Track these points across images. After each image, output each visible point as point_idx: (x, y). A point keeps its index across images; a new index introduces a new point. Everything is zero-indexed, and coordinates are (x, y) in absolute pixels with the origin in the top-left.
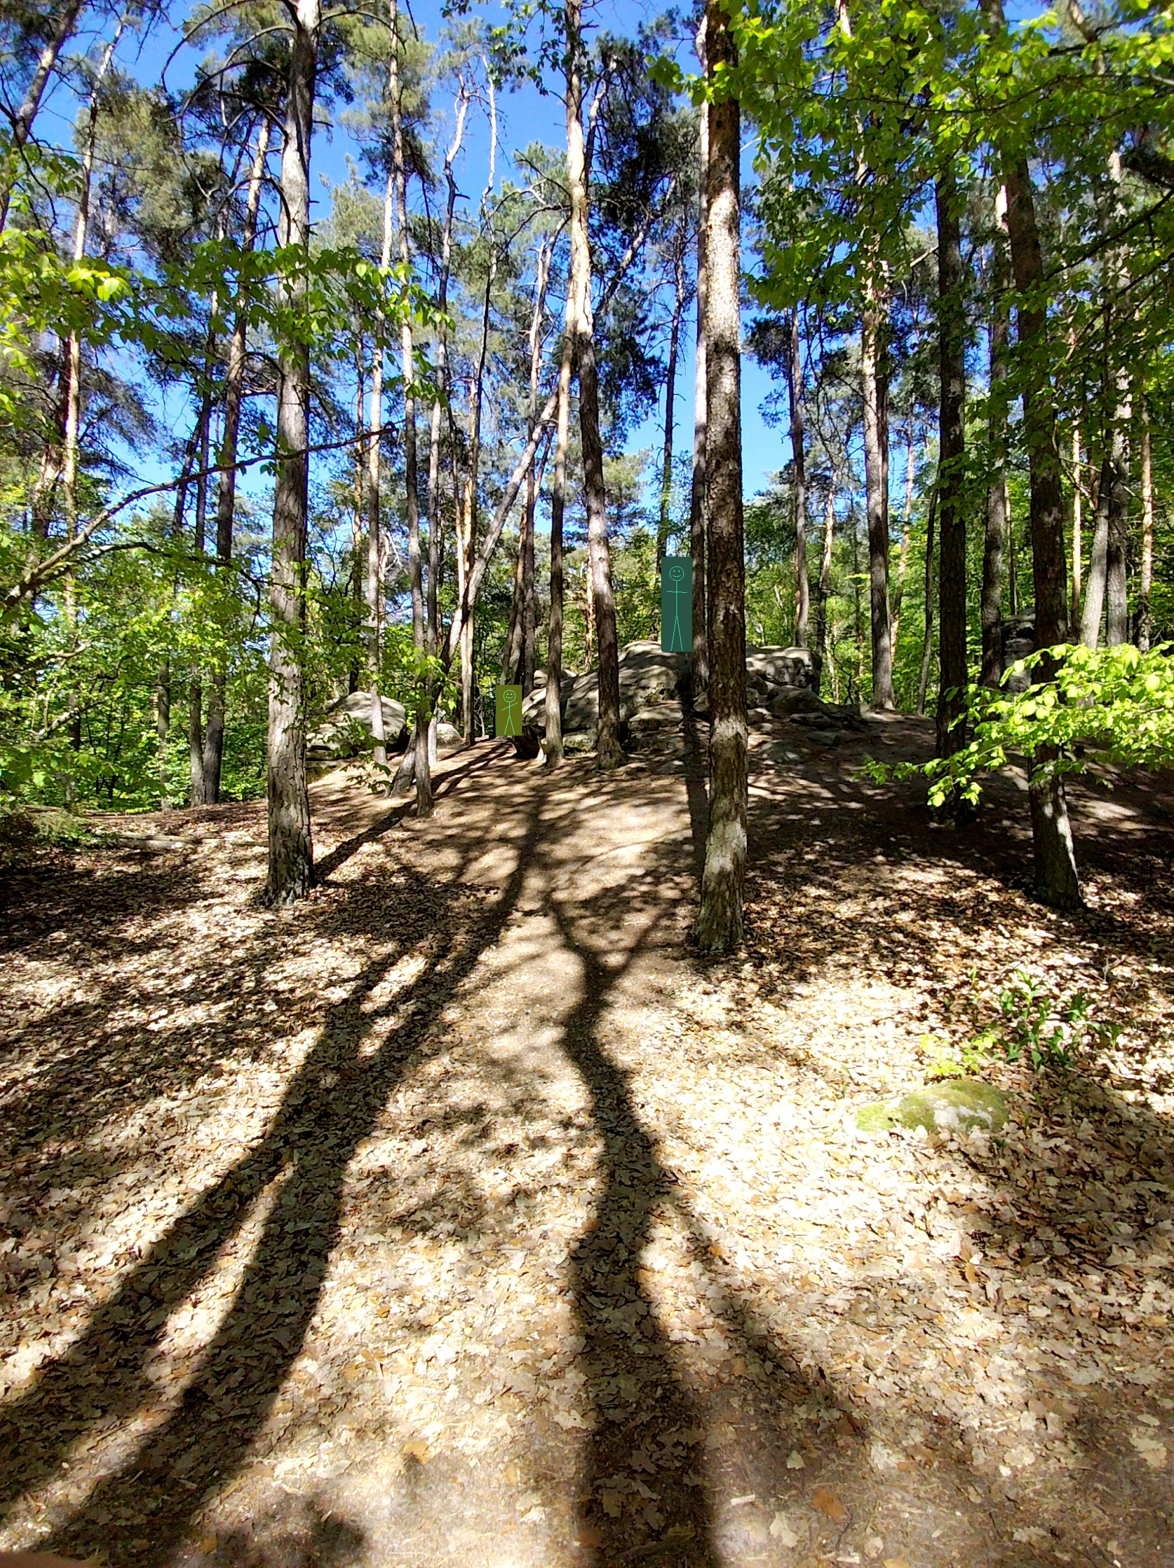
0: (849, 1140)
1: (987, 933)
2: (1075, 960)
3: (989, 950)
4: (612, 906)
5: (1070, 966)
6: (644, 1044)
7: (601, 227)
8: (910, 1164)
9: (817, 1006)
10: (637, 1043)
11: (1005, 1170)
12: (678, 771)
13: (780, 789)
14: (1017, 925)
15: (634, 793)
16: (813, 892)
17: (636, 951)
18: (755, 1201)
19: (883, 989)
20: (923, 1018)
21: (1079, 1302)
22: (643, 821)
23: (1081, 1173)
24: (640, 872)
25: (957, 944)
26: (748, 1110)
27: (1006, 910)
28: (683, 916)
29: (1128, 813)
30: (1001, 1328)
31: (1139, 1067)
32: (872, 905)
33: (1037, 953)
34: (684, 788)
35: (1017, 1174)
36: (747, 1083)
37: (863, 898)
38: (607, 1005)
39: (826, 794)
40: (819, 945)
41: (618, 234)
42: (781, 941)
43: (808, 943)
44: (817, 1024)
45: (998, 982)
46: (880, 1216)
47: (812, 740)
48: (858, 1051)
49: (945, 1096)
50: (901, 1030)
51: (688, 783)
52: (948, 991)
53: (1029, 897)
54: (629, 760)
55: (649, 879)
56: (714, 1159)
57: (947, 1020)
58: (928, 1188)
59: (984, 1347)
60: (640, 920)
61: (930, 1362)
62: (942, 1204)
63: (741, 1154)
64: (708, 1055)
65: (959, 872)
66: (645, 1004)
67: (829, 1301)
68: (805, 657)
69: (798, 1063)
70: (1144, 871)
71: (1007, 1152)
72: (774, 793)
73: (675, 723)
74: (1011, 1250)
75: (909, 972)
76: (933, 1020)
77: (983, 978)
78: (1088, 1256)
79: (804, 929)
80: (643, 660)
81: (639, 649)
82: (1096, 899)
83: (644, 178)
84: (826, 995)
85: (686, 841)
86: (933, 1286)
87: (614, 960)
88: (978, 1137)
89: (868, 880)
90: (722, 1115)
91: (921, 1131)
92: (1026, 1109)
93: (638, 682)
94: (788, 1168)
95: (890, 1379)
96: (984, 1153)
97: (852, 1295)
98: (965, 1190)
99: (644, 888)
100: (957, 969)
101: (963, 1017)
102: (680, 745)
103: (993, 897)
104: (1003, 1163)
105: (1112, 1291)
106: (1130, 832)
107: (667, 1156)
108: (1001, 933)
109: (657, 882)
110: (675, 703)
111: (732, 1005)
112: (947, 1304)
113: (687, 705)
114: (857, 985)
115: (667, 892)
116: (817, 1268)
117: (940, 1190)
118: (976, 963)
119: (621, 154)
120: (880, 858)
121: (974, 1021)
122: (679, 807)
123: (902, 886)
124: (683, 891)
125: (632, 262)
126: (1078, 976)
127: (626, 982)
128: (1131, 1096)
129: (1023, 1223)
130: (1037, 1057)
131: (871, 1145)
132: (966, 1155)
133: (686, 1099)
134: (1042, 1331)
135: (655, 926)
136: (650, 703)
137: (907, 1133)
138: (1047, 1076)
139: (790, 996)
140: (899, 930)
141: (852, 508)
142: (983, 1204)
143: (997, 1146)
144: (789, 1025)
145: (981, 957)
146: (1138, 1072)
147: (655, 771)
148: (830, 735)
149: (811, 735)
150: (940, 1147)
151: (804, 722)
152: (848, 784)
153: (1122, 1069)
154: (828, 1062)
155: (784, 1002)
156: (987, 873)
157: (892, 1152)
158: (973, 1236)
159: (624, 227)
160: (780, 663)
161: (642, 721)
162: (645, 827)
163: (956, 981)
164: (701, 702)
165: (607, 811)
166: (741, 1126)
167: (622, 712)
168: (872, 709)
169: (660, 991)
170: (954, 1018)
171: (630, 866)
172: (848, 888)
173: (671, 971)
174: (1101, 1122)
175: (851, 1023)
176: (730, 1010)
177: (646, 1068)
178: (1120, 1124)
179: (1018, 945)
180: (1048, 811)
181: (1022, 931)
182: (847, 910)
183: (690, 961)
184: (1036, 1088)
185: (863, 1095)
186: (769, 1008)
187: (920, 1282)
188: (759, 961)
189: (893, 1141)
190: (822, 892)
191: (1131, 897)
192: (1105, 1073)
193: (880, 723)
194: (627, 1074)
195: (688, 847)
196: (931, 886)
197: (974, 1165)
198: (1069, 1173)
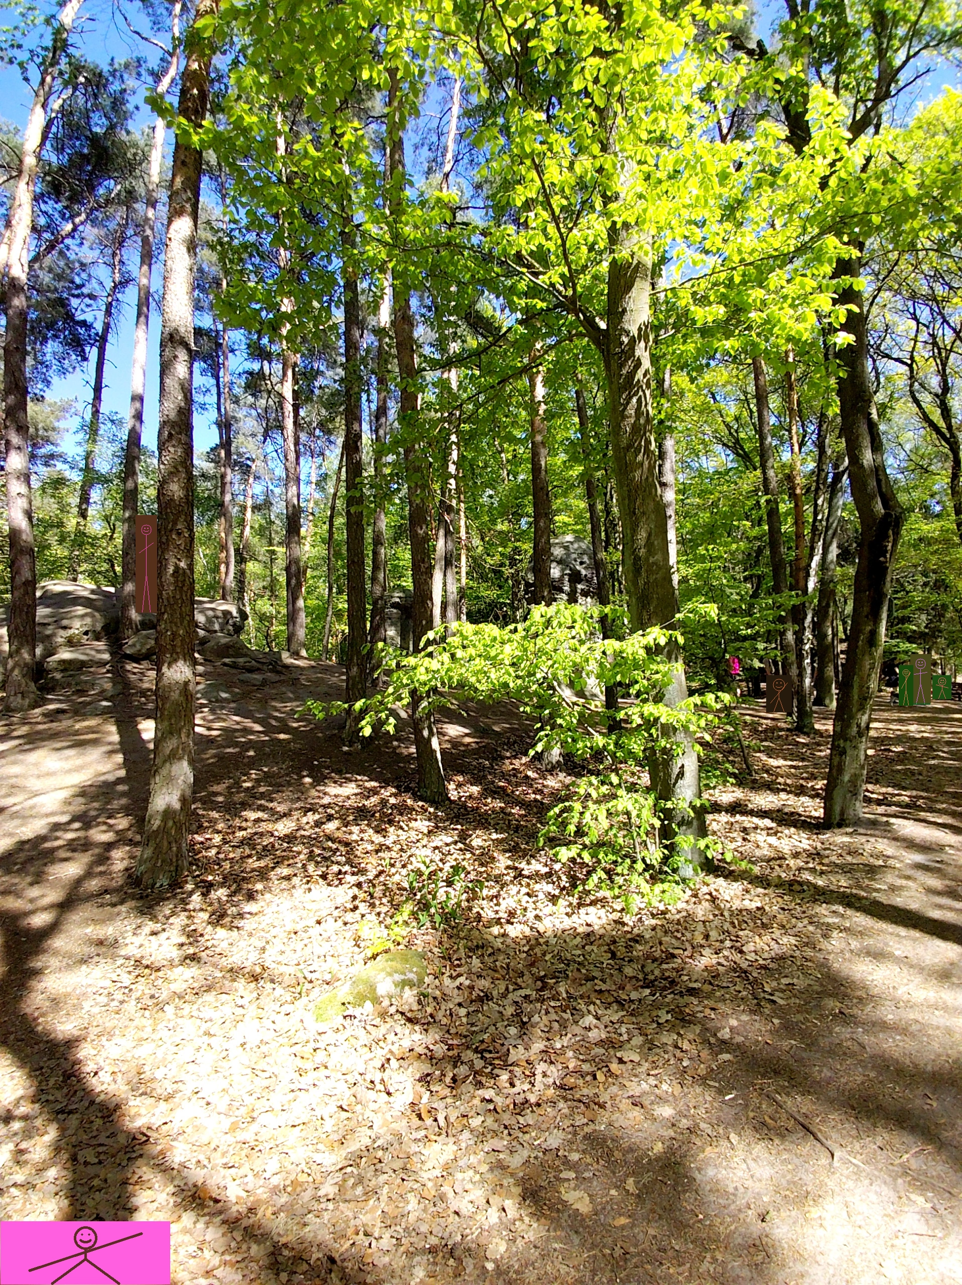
0: (312, 1035)
1: (391, 829)
2: (449, 840)
3: (394, 842)
4: (30, 860)
5: (447, 845)
6: (86, 1005)
7: (42, 195)
8: (364, 1038)
9: (265, 920)
10: (77, 1007)
11: (431, 1016)
12: (105, 712)
13: (217, 725)
14: (410, 819)
15: (54, 736)
16: (252, 815)
17: (66, 906)
18: (234, 1128)
19: (320, 890)
20: (356, 908)
21: (499, 1101)
22: (67, 765)
23: (480, 999)
24: (64, 819)
25: (373, 842)
26: (212, 1041)
27: (402, 809)
28: (120, 859)
29: (467, 731)
30: (455, 1148)
31: (496, 908)
32: (304, 820)
33: (426, 839)
34: (113, 729)
35: (440, 1015)
36: (207, 1013)
37: (296, 814)
38: (37, 973)
39: (258, 728)
40: (262, 863)
41: (59, 206)
42: (227, 865)
43: (253, 863)
44: (269, 936)
45: (404, 866)
46: (349, 1093)
47: (242, 681)
48: (308, 951)
49: (383, 970)
50: (340, 922)
51: (119, 723)
52: (371, 881)
53: (416, 797)
54: (43, 702)
55: (77, 825)
56: (185, 1103)
57: (372, 905)
58: (380, 1054)
59: (448, 1170)
60: (71, 870)
61: (413, 1204)
62: (393, 1062)
63: (211, 1088)
64: (164, 995)
65: (368, 785)
66: (83, 961)
67: (321, 1193)
68: (234, 610)
69: (255, 978)
70: (480, 771)
71: (431, 1000)
72: (209, 729)
73: (103, 664)
74: (448, 1080)
75: (340, 872)
76: (363, 908)
77: (392, 865)
78: (497, 1062)
79: (248, 852)
80: (64, 600)
81: (58, 588)
82: (455, 793)
83: (91, 173)
84: (274, 907)
85: (119, 781)
86: (399, 1136)
87: (40, 920)
88: (409, 996)
89: (299, 799)
90: (187, 1053)
91: (368, 1006)
92: (437, 961)
93: (59, 623)
94: (261, 1082)
95: (386, 1236)
96: (415, 1007)
97: (338, 1177)
98: (407, 1044)
99: (70, 836)
100: (374, 862)
101: (384, 900)
102: (108, 686)
103: (392, 800)
104: (429, 1010)
105: (517, 1083)
106: (469, 744)
107: (133, 1119)
108: (401, 828)
109: (87, 826)
110: (101, 645)
111: (183, 939)
112: (414, 1148)
113: (116, 646)
114: (299, 892)
115: (100, 835)
116: (303, 1166)
117: (391, 1052)
118: (386, 855)
119: (74, 146)
120: (308, 780)
121: (391, 902)
122: (109, 748)
123: (326, 800)
124: (117, 832)
125: (71, 235)
126: (452, 851)
127: (58, 942)
128: (496, 930)
129: (450, 1053)
130: (437, 919)
131: (330, 1032)
132: (402, 1014)
133: (144, 1051)
134: (481, 1136)
135: (89, 874)
136: (71, 643)
137: (357, 1012)
138: (445, 931)
139: (241, 916)
140: (329, 838)
141: (268, 493)
142: (421, 1050)
143: (422, 998)
144: (242, 944)
145: (389, 849)
146: (497, 912)
147: (78, 712)
148: (257, 677)
149: (242, 677)
150: (383, 1015)
151: (234, 666)
152: (276, 718)
153: (488, 913)
154: (283, 969)
155: (236, 923)
156: (386, 783)
157: (348, 1033)
158: (420, 1081)
159: (65, 203)
160: (210, 613)
161: (63, 662)
162: (69, 771)
163: (375, 872)
164: (132, 643)
165: (21, 757)
166: (208, 1059)
167: (38, 651)
168: (291, 656)
169: (100, 943)
170: (377, 903)
171: (52, 814)
172: (281, 808)
173: (111, 918)
174: (483, 955)
175: (298, 927)
176: (182, 945)
177: (93, 1031)
178: (493, 953)
179: (413, 835)
180: (426, 733)
181: (413, 824)
182: (284, 827)
183: (133, 903)
184: (440, 943)
185: (317, 989)
186: (221, 932)
187: (389, 1138)
188: (207, 888)
189: (348, 1022)
190: (260, 814)
191: (475, 790)
192: (479, 917)
193: (298, 667)
194: (71, 1043)
195: (121, 788)
196: (349, 798)
197: (410, 1020)
198: (472, 1002)
